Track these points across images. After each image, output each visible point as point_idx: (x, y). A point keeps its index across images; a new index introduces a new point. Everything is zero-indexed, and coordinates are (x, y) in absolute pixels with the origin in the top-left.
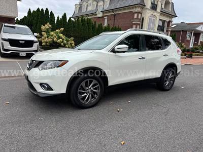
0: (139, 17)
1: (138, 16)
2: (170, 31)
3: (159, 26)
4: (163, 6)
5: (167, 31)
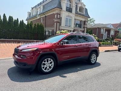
1: (57, 16)
2: (86, 27)
3: (77, 24)
4: (78, 10)
5: (84, 28)
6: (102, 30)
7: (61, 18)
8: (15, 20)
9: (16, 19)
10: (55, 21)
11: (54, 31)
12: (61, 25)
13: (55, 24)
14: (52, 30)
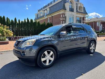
0: (64, 16)
3: (77, 20)
4: (78, 9)
5: (83, 22)
7: (66, 17)
10: (61, 20)
13: (61, 22)
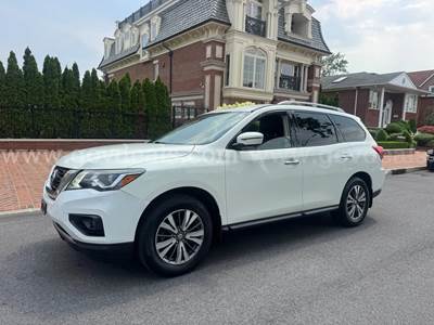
0: (219, 55)
1: (214, 51)
2: (316, 88)
3: (283, 78)
4: (288, 27)
5: (310, 89)
6: (373, 97)
7: (228, 56)
8: (66, 69)
9: (70, 67)
10: (206, 69)
11: (203, 104)
12: (227, 84)
13: (208, 79)
14: (195, 101)
